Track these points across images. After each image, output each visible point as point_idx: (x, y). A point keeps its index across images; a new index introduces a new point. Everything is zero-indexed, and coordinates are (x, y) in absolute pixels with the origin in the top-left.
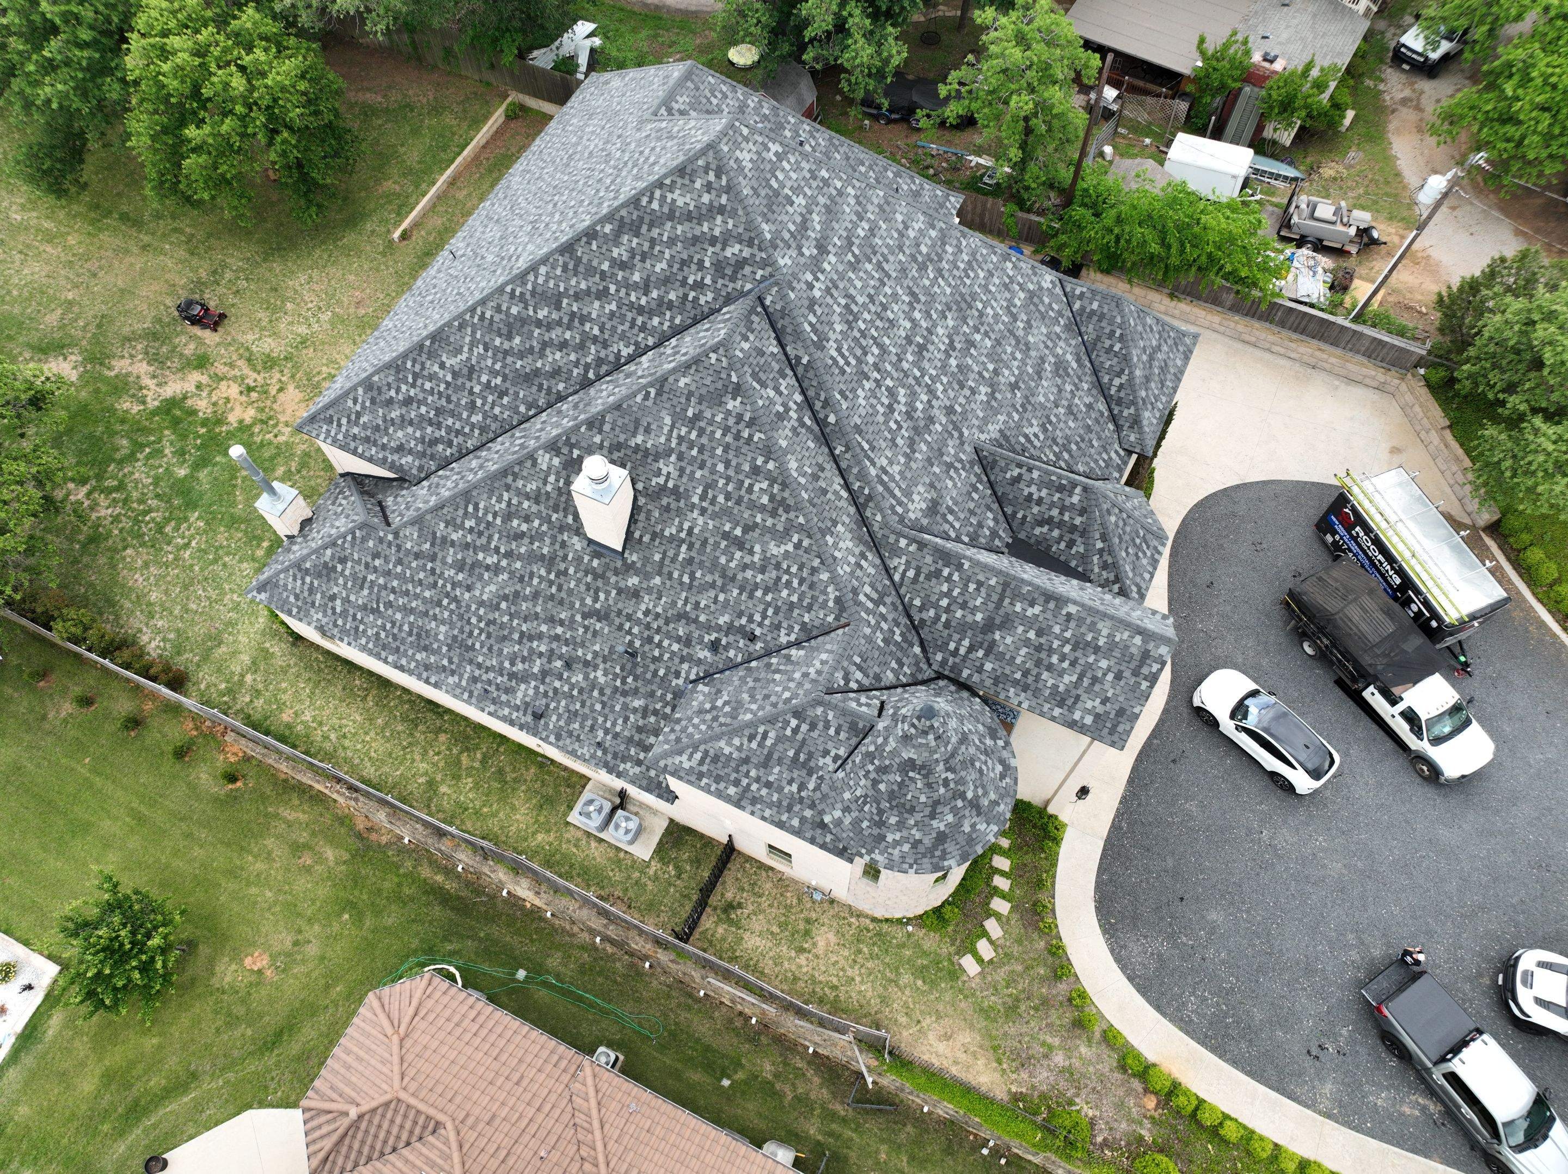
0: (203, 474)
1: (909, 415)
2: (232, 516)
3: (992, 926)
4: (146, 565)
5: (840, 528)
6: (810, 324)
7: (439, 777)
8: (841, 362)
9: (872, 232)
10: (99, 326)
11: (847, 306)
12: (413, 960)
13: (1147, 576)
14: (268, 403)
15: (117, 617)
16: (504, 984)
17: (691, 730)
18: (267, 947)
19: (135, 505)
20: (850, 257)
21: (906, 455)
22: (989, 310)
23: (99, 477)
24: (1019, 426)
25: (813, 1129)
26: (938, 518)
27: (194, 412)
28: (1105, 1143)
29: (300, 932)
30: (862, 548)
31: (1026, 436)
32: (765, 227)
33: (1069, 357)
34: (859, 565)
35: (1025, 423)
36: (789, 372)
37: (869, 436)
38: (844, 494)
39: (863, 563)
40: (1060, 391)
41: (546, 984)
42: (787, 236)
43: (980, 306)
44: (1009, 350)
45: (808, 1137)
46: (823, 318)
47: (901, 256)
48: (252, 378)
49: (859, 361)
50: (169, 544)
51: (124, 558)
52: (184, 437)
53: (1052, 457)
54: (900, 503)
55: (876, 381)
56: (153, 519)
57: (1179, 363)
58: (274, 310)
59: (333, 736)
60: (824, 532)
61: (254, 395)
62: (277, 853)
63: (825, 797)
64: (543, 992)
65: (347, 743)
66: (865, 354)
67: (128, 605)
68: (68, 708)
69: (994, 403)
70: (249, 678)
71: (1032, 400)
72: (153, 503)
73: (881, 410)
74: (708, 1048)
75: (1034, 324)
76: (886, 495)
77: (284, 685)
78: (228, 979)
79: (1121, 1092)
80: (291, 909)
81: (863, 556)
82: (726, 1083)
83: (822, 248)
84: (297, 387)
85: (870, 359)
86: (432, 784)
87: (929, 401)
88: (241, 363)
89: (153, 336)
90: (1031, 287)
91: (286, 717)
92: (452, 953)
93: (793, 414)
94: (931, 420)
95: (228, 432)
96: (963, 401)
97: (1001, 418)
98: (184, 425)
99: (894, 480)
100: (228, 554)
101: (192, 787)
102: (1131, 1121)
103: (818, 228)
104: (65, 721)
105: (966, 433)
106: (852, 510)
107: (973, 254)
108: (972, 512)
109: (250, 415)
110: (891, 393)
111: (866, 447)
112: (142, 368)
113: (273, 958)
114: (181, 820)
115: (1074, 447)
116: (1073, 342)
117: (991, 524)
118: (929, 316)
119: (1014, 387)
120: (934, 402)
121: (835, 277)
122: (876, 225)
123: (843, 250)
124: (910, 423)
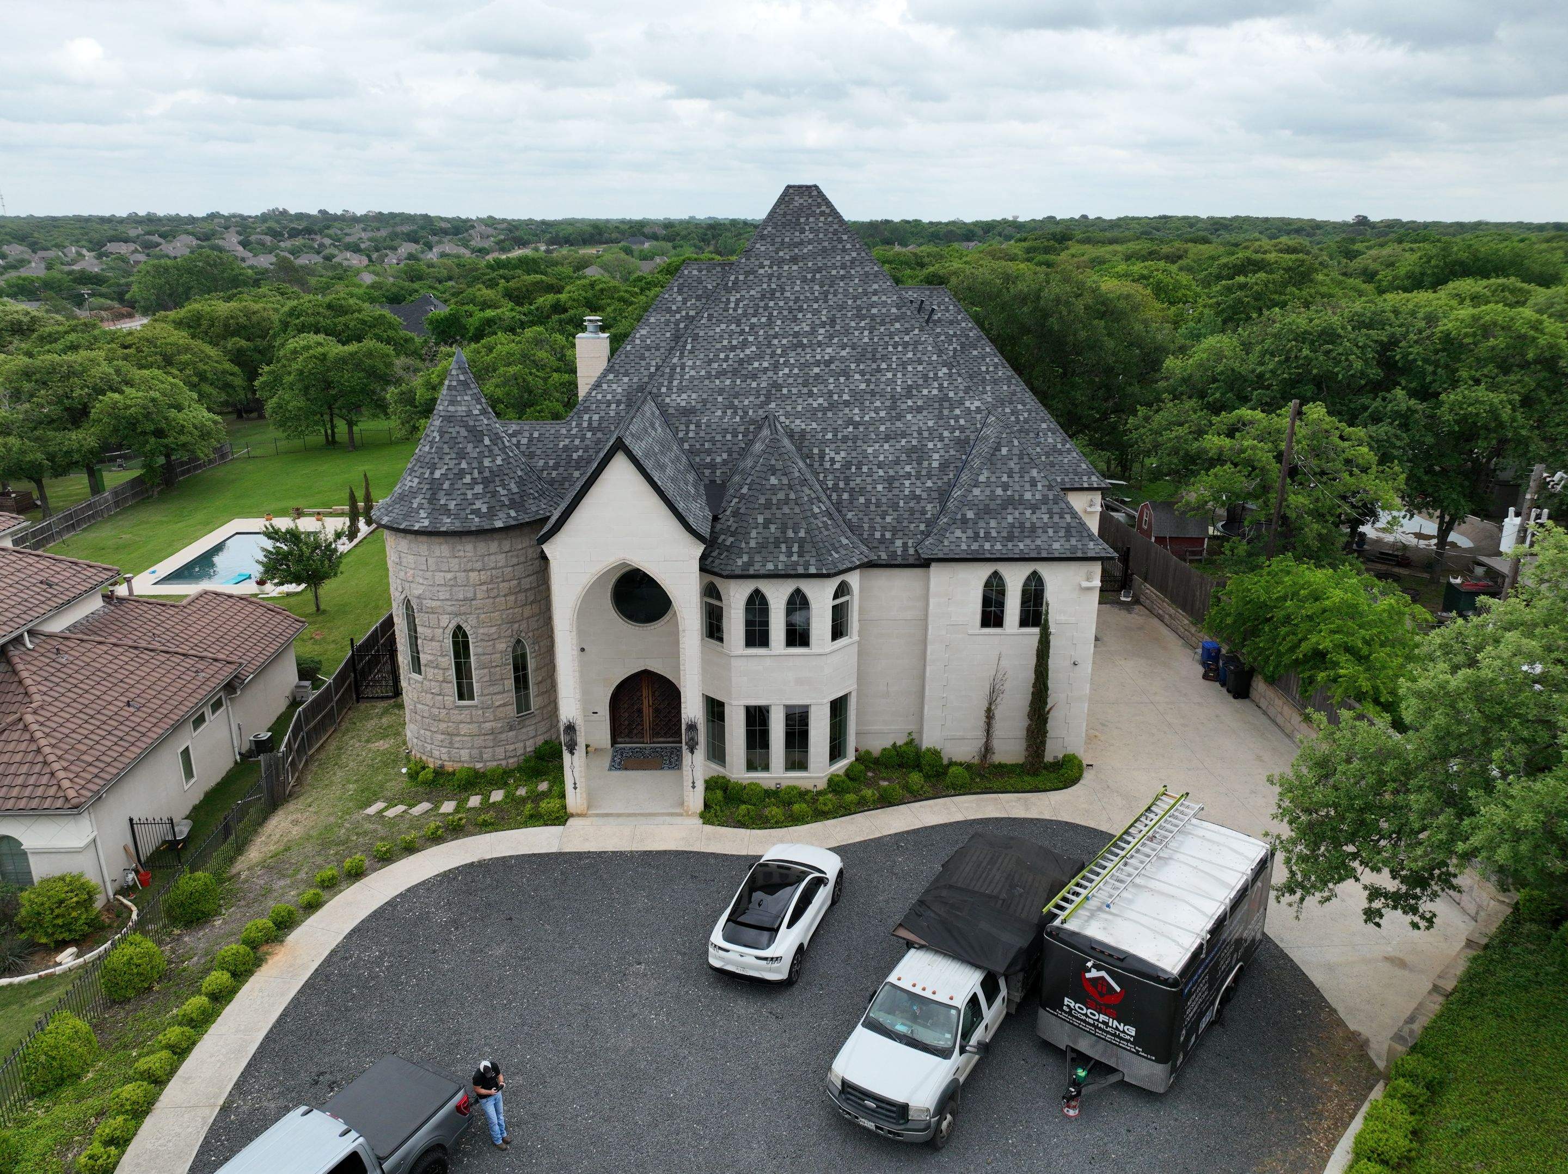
3: (423, 807)
6: (737, 278)
8: (732, 305)
9: (843, 278)
11: (773, 292)
13: (770, 566)
20: (809, 276)
22: (889, 375)
31: (822, 456)
34: (609, 404)
35: (833, 446)
39: (613, 406)
40: (897, 462)
47: (850, 302)
49: (745, 314)
53: (830, 484)
55: (743, 331)
69: (820, 415)
71: (859, 443)
73: (725, 342)
75: (925, 413)
76: (666, 376)
81: (618, 403)
83: (794, 260)
85: (754, 320)
87: (766, 369)
90: (951, 394)
93: (678, 316)
94: (754, 377)
96: (794, 391)
103: (805, 251)
105: (773, 405)
107: (916, 343)
108: (713, 441)
110: (745, 344)
113: (322, 639)
117: (718, 460)
118: (831, 337)
119: (850, 422)
120: (770, 374)
121: (785, 274)
122: (851, 278)
123: (809, 270)
124: (736, 365)
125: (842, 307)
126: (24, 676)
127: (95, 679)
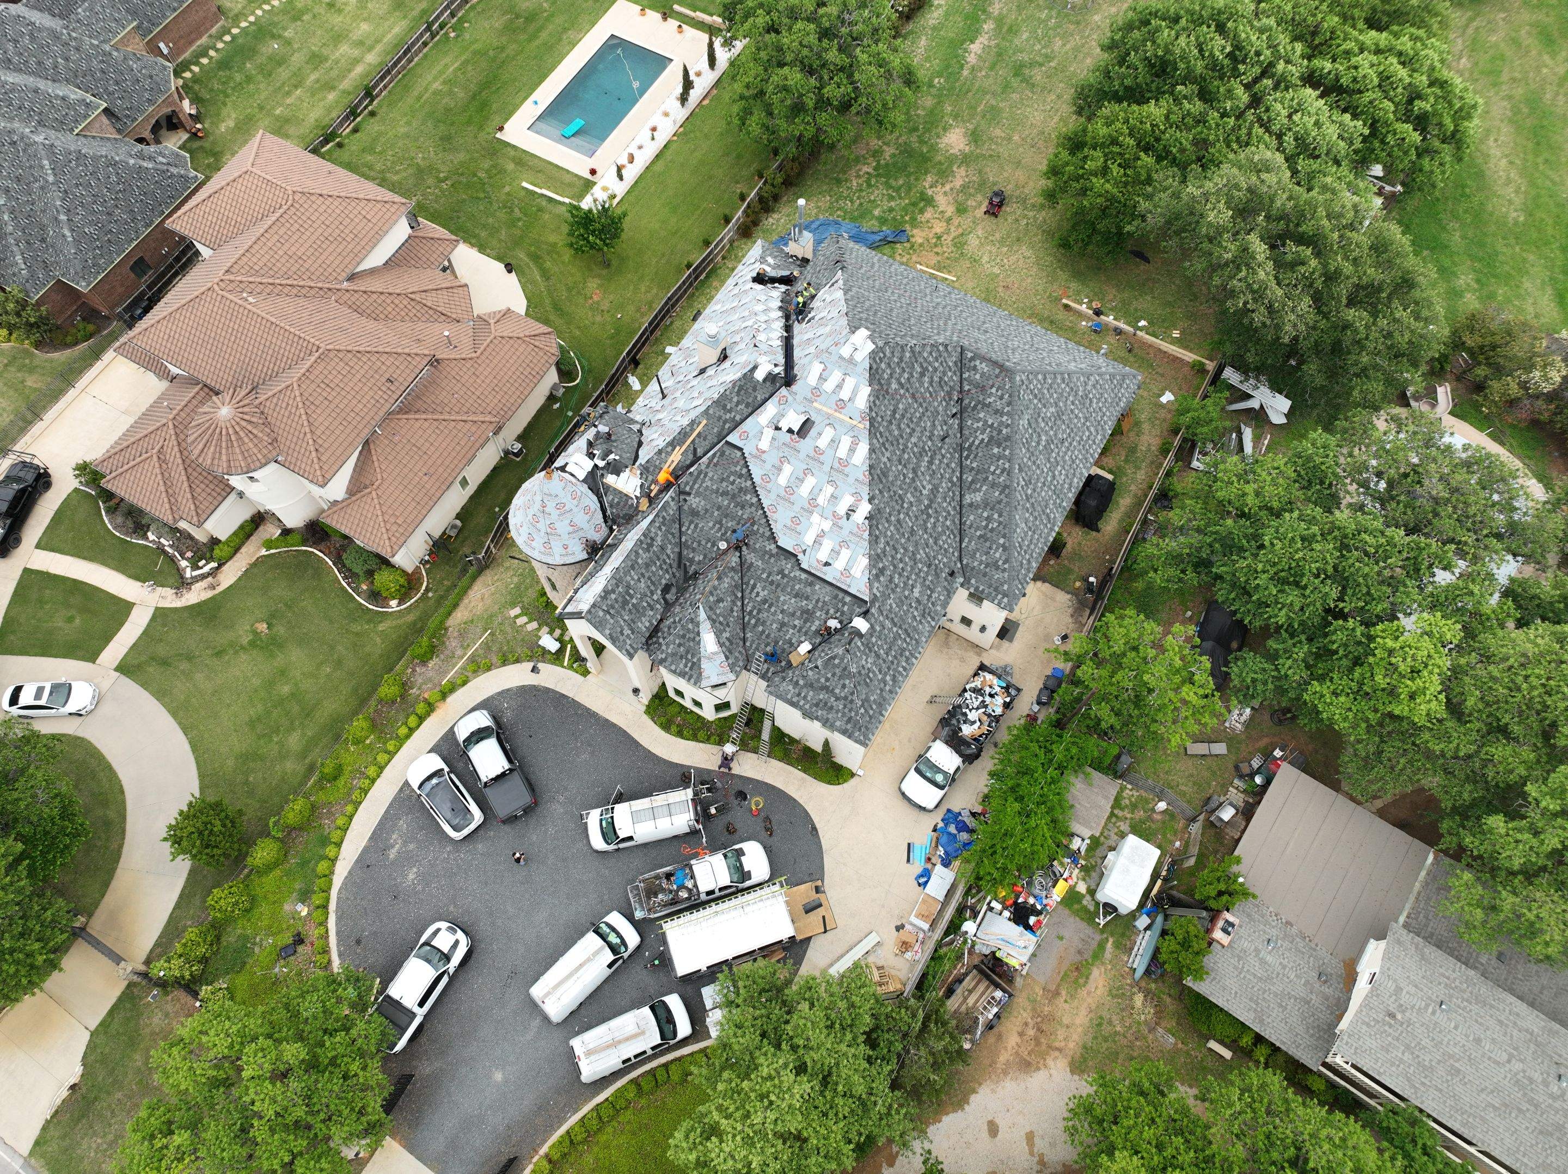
1: (741, 489)
3: (534, 625)
4: (818, 207)
10: (991, 156)
12: (585, 363)
14: (927, 248)
15: (791, 200)
16: (566, 405)
18: (603, 299)
19: (857, 195)
21: (718, 489)
23: (879, 175)
24: (759, 578)
25: (466, 549)
26: (690, 518)
27: (922, 211)
28: (414, 670)
29: (608, 312)
31: (754, 587)
33: (817, 623)
40: (793, 615)
41: (562, 425)
48: (946, 239)
52: (905, 209)
53: (749, 609)
54: (692, 488)
56: (847, 205)
58: (1002, 242)
61: (934, 240)
64: (559, 424)
68: (741, 188)
71: (779, 590)
72: (857, 203)
73: (738, 468)
78: (590, 285)
79: (436, 681)
80: (620, 306)
82: (497, 509)
87: (752, 504)
88: (960, 230)
89: (983, 184)
94: (743, 507)
95: (905, 231)
97: (760, 563)
98: (911, 208)
102: (422, 684)
104: (734, 191)
109: (919, 240)
111: (715, 460)
112: (958, 183)
115: (760, 628)
117: (696, 559)
119: (781, 572)
120: (753, 509)
126: (375, 458)
127: (411, 453)
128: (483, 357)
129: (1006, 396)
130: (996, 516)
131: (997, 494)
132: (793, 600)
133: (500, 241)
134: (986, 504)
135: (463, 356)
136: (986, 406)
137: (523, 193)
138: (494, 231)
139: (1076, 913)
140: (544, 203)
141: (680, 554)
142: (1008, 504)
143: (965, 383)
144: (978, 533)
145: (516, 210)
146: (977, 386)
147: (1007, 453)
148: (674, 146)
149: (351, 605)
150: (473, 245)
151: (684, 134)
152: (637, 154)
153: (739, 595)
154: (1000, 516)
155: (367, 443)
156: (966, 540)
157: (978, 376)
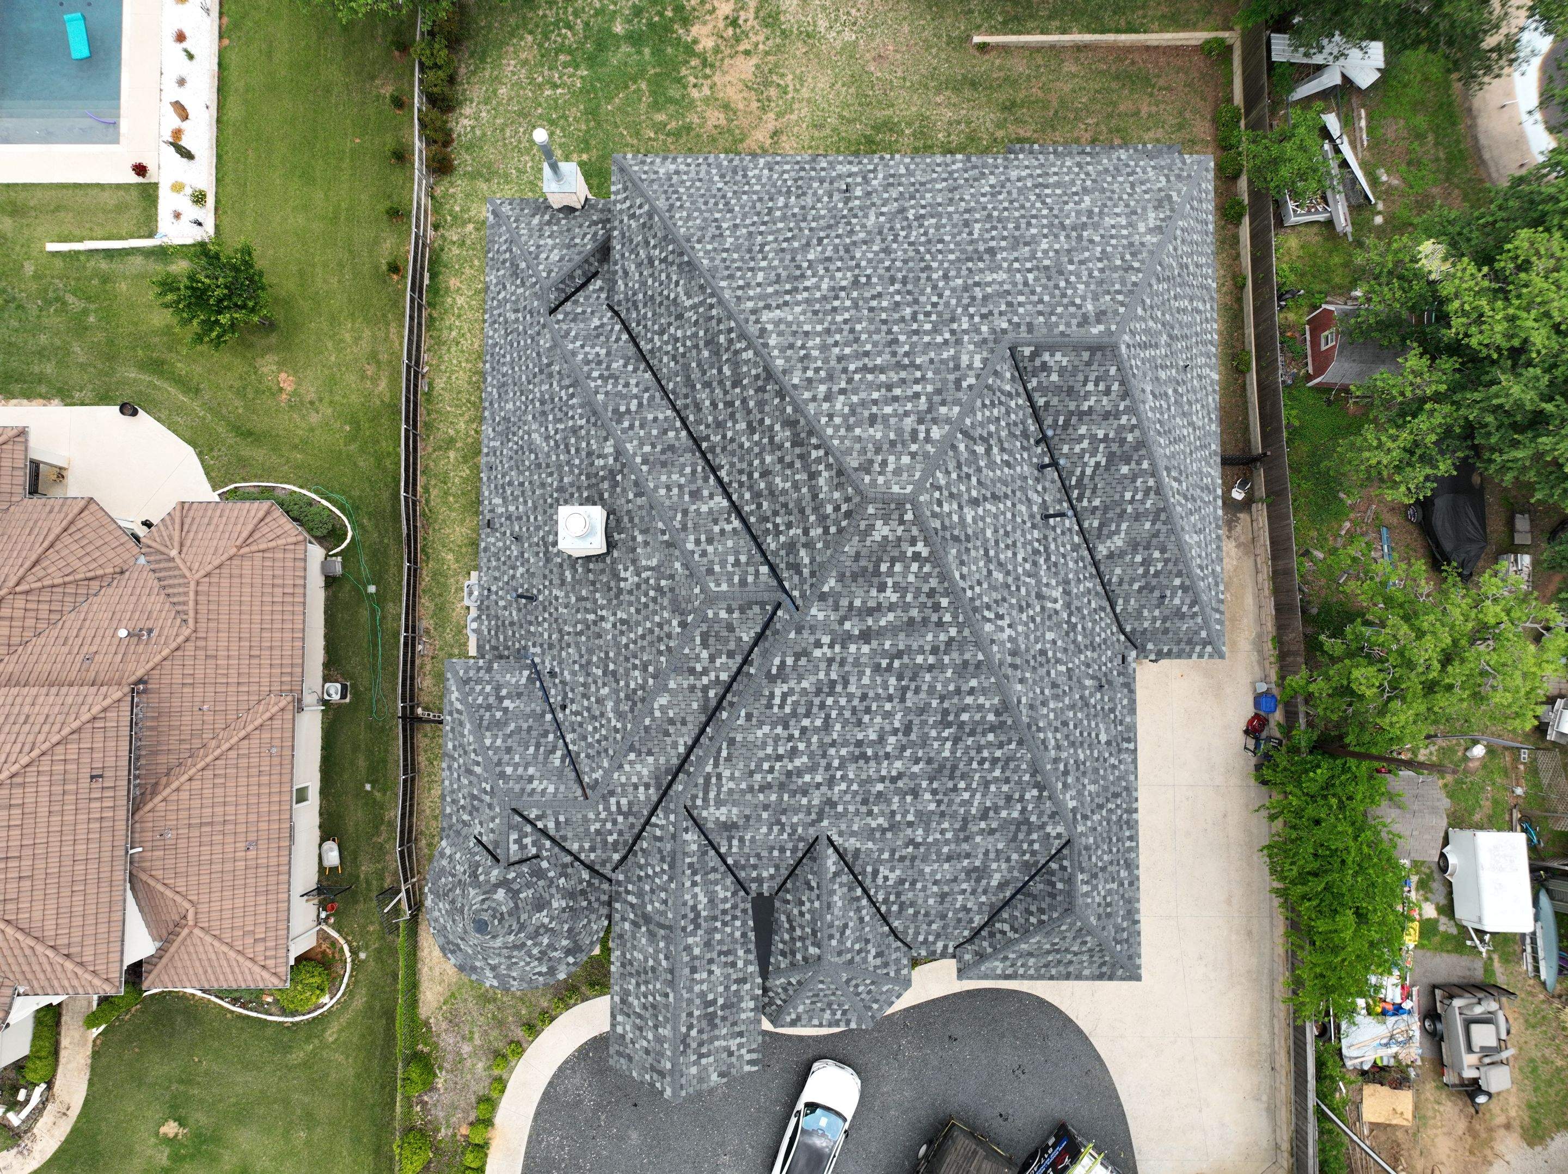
0: (625, 48)
1: (789, 774)
2: (598, 106)
4: (525, 63)
5: (650, 759)
6: (783, 663)
7: (459, 445)
8: (777, 701)
9: (931, 668)
11: (833, 683)
12: (342, 499)
13: (816, 1022)
14: (728, 51)
15: (474, 73)
16: (358, 580)
17: (478, 688)
18: (299, 383)
19: (570, 10)
20: (884, 663)
21: (751, 787)
22: (966, 796)
24: (880, 861)
25: (366, 868)
26: (725, 834)
28: (424, 1104)
29: (321, 400)
30: (652, 782)
31: (875, 873)
32: (832, 582)
33: (997, 876)
34: (636, 787)
35: (888, 865)
36: (739, 659)
37: (736, 754)
38: (681, 749)
39: (641, 789)
40: (955, 880)
41: (373, 612)
42: (844, 602)
43: (962, 785)
44: (946, 825)
45: (358, 867)
46: (801, 670)
47: (935, 703)
48: (748, 15)
49: (794, 714)
50: (550, 69)
51: (522, 38)
53: (880, 897)
54: (705, 799)
55: (791, 735)
56: (565, 37)
57: (1086, 972)
59: (454, 334)
60: (632, 748)
61: (730, 31)
62: (363, 343)
63: (458, 833)
64: (367, 614)
65: (453, 349)
66: (807, 715)
67: (487, 74)
68: (388, 91)
69: (878, 835)
70: (470, 227)
71: (917, 862)
72: (579, 26)
73: (769, 750)
74: (384, 761)
75: (997, 835)
76: (701, 787)
77: (476, 263)
78: (265, 370)
79: (463, 1104)
80: (331, 382)
81: (647, 786)
82: (368, 787)
83: (866, 636)
84: (757, 67)
85: (806, 722)
86: (451, 442)
87: (818, 786)
90: (1033, 818)
91: (453, 282)
92: (362, 526)
93: (705, 680)
94: (805, 793)
95: (679, 39)
96: (851, 809)
97: (870, 845)
99: (720, 786)
100: (563, 130)
101: (376, 242)
102: (447, 1119)
103: (883, 623)
104: (378, 97)
105: (825, 823)
106: (675, 761)
108: (758, 856)
109: (707, 43)
110: (794, 752)
111: (724, 753)
113: (295, 393)
114: (350, 252)
116: (1016, 874)
117: (765, 875)
118: (903, 748)
119: (911, 842)
120: (824, 789)
121: (850, 660)
122: (942, 667)
123: (884, 654)
124: (783, 778)
125: (922, 711)
126: (160, 887)
127: (206, 839)
128: (202, 625)
129: (1115, 387)
130: (1157, 554)
131: (1148, 525)
132: (946, 866)
133: (83, 367)
134: (1134, 546)
135: (174, 645)
136: (1081, 414)
137: (59, 263)
138: (62, 355)
139: (1440, 948)
140: (104, 265)
141: (738, 881)
142: (1172, 531)
143: (1036, 396)
144: (1136, 586)
145: (70, 299)
146: (1057, 390)
147: (1145, 465)
148: (234, 59)
149: (269, 1032)
150: (47, 398)
151: (236, 25)
152: (183, 96)
153: (859, 891)
154: (1163, 551)
155: (132, 878)
156: (1120, 601)
157: (1054, 377)
